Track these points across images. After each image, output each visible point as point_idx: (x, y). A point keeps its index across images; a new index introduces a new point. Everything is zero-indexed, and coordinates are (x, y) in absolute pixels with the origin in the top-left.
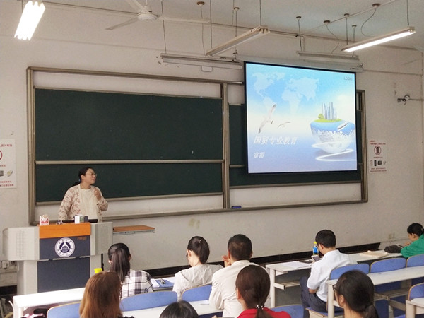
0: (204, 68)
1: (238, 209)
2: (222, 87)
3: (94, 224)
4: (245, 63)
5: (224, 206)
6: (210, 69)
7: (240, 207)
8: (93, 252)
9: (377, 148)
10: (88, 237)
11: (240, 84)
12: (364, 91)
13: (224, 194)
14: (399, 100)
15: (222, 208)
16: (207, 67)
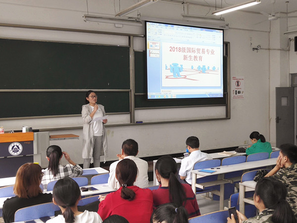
0: (116, 25)
1: (140, 123)
2: (130, 38)
3: (36, 133)
4: (146, 22)
5: (131, 122)
6: (121, 26)
7: (142, 122)
8: (35, 152)
9: (238, 82)
10: (32, 142)
11: (143, 37)
12: (229, 43)
13: (131, 113)
14: (254, 49)
15: (129, 123)
16: (119, 24)
